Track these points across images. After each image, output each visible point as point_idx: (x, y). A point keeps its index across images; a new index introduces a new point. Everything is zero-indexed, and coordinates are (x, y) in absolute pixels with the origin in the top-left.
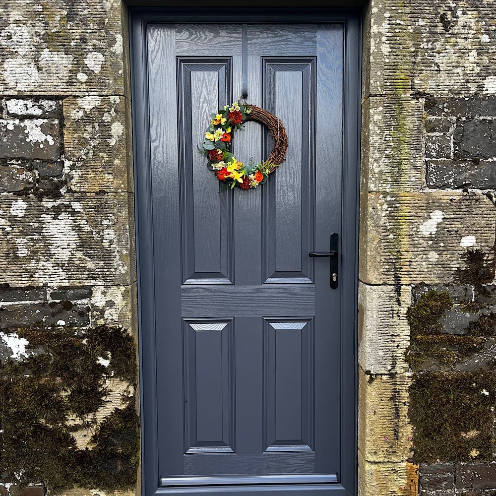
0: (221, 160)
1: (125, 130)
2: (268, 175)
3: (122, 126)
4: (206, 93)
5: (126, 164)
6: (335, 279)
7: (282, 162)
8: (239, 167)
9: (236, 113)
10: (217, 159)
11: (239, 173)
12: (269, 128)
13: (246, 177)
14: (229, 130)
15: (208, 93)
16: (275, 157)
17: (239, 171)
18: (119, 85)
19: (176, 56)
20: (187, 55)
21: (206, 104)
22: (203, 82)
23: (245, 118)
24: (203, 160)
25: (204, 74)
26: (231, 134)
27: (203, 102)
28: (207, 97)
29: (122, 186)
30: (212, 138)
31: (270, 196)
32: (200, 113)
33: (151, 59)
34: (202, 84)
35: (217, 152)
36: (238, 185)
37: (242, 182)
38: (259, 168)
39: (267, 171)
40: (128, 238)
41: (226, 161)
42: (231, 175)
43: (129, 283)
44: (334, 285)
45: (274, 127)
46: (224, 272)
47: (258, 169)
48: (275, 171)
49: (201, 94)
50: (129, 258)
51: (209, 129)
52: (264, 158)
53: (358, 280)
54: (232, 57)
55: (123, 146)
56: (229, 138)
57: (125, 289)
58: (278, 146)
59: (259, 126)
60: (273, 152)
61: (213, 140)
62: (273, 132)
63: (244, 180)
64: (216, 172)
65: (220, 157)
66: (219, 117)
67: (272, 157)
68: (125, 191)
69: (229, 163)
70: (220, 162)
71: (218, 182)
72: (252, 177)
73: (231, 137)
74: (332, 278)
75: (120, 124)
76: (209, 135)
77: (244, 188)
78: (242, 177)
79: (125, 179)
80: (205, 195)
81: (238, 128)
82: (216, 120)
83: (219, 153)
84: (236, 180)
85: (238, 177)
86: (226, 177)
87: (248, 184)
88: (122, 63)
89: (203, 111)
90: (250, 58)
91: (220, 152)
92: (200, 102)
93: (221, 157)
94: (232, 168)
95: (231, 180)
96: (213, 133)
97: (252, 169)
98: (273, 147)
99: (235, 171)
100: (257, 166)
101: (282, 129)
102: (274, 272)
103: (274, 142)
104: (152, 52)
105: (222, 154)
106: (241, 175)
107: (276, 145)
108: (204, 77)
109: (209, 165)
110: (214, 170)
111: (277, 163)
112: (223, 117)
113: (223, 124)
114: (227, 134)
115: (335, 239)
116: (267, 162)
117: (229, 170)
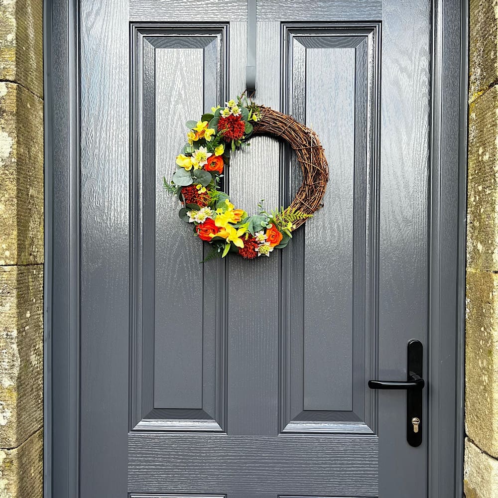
0: (204, 205)
1: (15, 146)
2: (292, 233)
3: (10, 139)
4: (181, 86)
5: (15, 212)
6: (416, 430)
7: (317, 209)
8: (237, 217)
9: (233, 120)
10: (196, 202)
11: (237, 229)
12: (295, 147)
13: (250, 236)
14: (220, 150)
15: (184, 86)
16: (305, 200)
17: (236, 225)
18: (7, 61)
19: (130, 22)
20: (149, 20)
21: (180, 106)
22: (176, 66)
23: (249, 129)
24: (173, 204)
25: (178, 54)
26: (225, 158)
27: (177, 102)
28: (183, 92)
29: (7, 253)
30: (188, 165)
31: (294, 270)
32: (170, 121)
33: (86, 27)
34: (175, 71)
35: (198, 190)
36: (234, 251)
37: (242, 246)
38: (275, 219)
39: (290, 225)
40: (13, 355)
41: (213, 206)
42: (221, 234)
43: (13, 445)
44: (414, 439)
45: (304, 145)
46: (208, 410)
47: (273, 222)
48: (304, 225)
49: (172, 88)
50: (15, 394)
51: (185, 148)
52: (285, 201)
53: (465, 435)
54: (228, 23)
55: (10, 176)
56: (221, 165)
57: (5, 456)
58: (310, 181)
59: (276, 145)
60: (300, 191)
61: (190, 168)
62: (302, 154)
63: (245, 242)
64: (195, 226)
65: (202, 200)
66: (201, 125)
67: (299, 200)
68: (12, 263)
69: (219, 210)
70: (203, 210)
71: (200, 243)
72: (261, 236)
73: (225, 163)
74: (410, 426)
75: (7, 134)
76: (184, 159)
77: (245, 256)
78: (242, 237)
79: (14, 241)
80: (177, 266)
81: (238, 148)
82: (196, 132)
83: (199, 192)
84: (231, 242)
85: (235, 237)
86: (212, 235)
87: (254, 249)
88: (14, 20)
89: (176, 118)
90: (261, 26)
91: (203, 190)
92: (170, 102)
93: (205, 199)
94: (223, 219)
95: (222, 241)
96: (189, 155)
97: (262, 222)
98: (302, 183)
99: (231, 226)
100: (271, 216)
101: (318, 149)
102: (302, 411)
103: (302, 174)
104: (89, 15)
105: (206, 194)
106: (241, 232)
107: (306, 178)
108: (178, 58)
109: (183, 214)
110: (192, 223)
111: (307, 211)
112: (208, 126)
113: (208, 139)
114: (217, 158)
115: (415, 352)
116: (289, 208)
117: (218, 224)
